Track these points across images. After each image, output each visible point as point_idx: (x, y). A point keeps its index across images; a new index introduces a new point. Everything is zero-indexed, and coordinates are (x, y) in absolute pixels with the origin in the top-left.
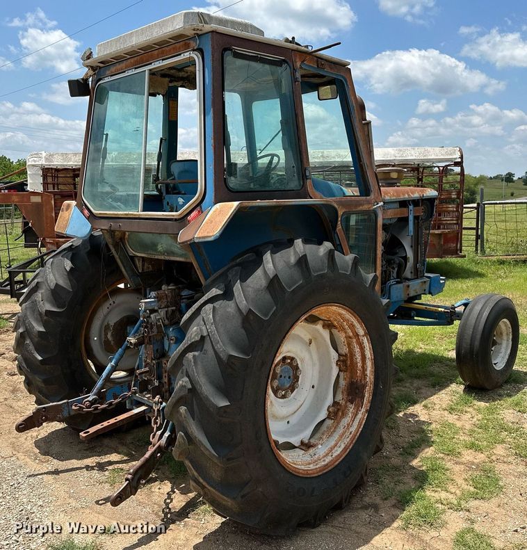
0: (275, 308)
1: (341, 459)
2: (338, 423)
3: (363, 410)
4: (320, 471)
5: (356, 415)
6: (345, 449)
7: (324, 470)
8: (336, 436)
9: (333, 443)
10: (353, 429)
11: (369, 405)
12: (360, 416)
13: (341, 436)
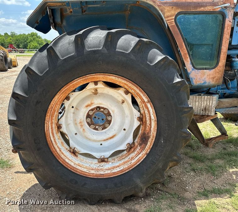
0: (48, 69)
1: (117, 175)
2: (129, 155)
3: (144, 152)
4: (95, 176)
5: (139, 154)
6: (122, 171)
7: (100, 176)
8: (122, 161)
9: (117, 164)
10: (133, 161)
11: (149, 150)
12: (140, 155)
13: (125, 163)
